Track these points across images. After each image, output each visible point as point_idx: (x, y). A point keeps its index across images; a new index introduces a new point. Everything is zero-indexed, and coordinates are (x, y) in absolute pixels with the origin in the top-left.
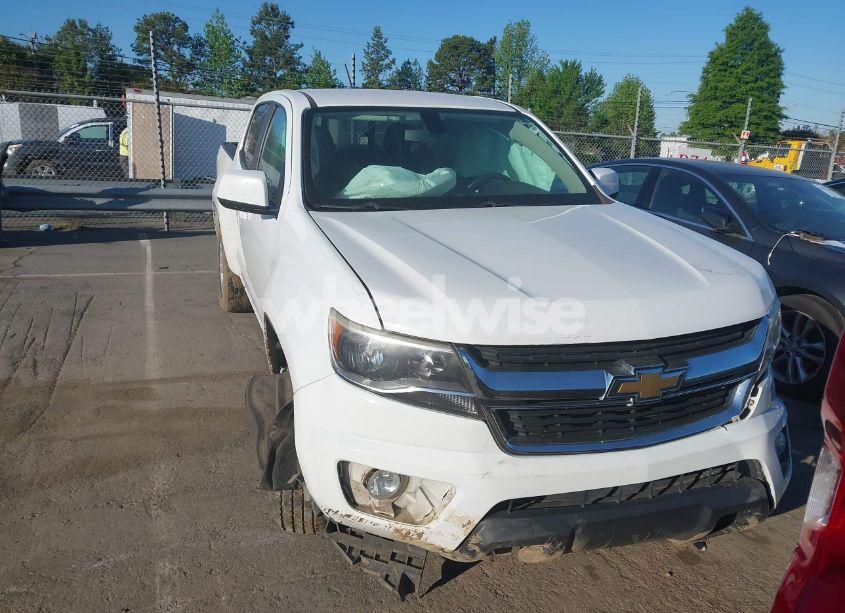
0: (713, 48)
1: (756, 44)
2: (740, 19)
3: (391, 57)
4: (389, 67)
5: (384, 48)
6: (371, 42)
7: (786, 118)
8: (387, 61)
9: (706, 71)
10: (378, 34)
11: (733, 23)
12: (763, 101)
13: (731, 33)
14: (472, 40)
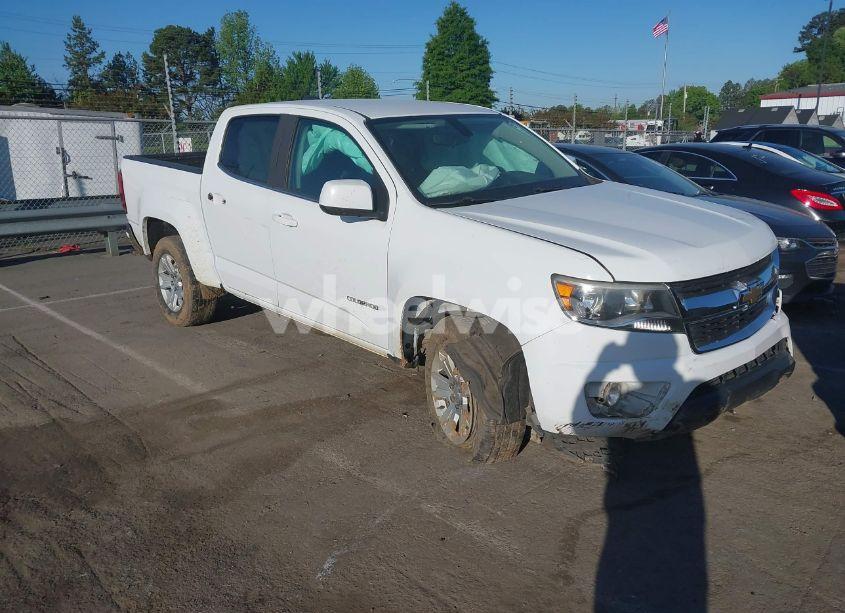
0: (428, 39)
1: (465, 36)
2: (448, 13)
3: (99, 50)
4: (98, 60)
5: (89, 40)
6: (72, 34)
7: (497, 100)
8: (94, 55)
9: (426, 60)
10: (78, 24)
11: (443, 16)
12: (478, 87)
13: (443, 25)
14: (189, 30)
